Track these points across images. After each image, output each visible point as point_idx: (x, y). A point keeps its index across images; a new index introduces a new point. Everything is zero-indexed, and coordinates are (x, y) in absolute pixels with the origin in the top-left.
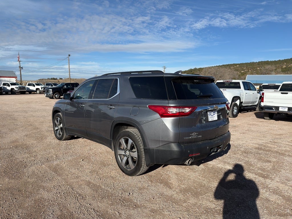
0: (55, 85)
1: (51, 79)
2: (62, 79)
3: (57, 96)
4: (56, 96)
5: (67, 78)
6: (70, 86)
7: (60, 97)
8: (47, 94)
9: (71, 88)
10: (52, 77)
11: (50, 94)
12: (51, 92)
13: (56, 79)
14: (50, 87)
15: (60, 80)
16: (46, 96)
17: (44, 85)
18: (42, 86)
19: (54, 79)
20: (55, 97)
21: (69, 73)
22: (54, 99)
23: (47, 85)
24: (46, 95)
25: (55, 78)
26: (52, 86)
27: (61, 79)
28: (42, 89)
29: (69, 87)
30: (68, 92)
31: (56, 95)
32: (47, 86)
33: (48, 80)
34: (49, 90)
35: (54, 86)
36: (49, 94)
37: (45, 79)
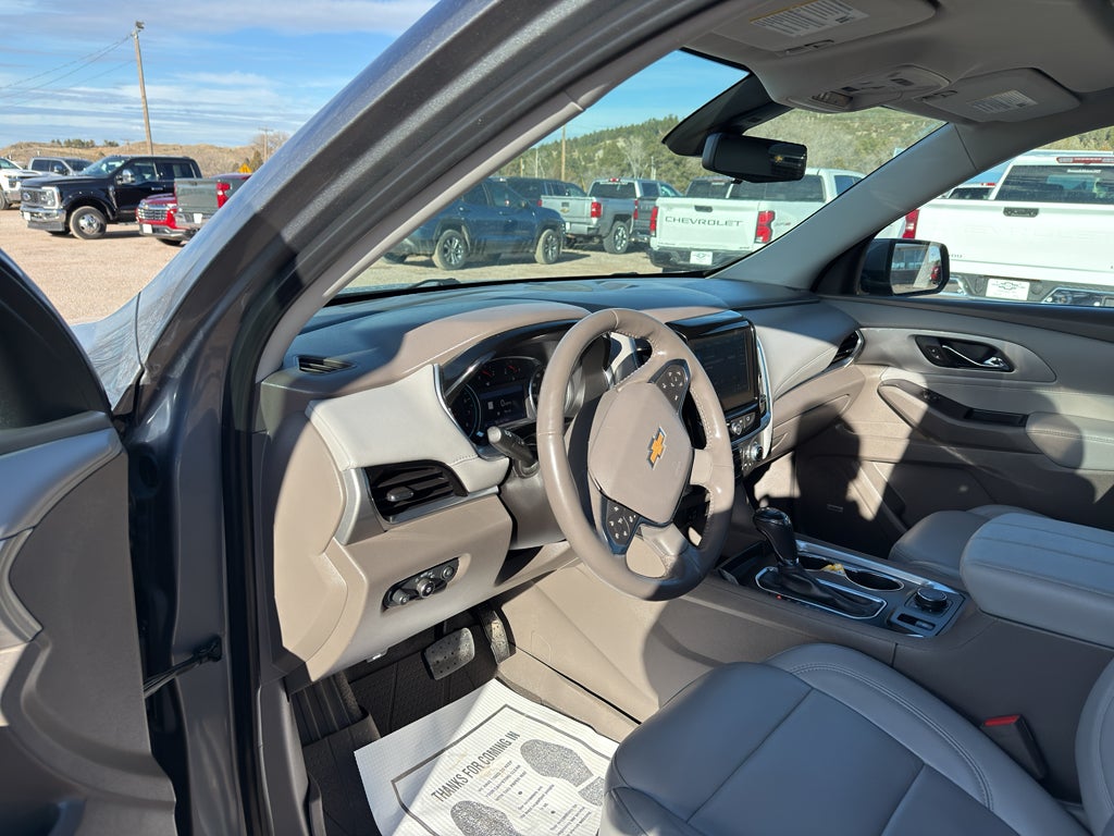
0: (78, 166)
1: (69, 144)
2: (117, 145)
3: (90, 225)
4: (83, 223)
5: (137, 141)
6: (153, 175)
7: (102, 228)
8: (32, 214)
9: (155, 184)
10: (72, 138)
11: (47, 215)
12: (53, 202)
13: (90, 145)
14: (54, 175)
15: (109, 148)
16: (32, 224)
17: (26, 168)
18: (15, 173)
19: (81, 144)
20: (80, 229)
21: (143, 121)
22: (73, 236)
23: (39, 165)
24: (27, 216)
25: (86, 139)
26: (64, 171)
27: (112, 144)
28: (12, 184)
29: (147, 176)
30: (143, 202)
31: (81, 216)
32: (40, 173)
33: (51, 146)
34: (44, 193)
35: (73, 174)
36: (41, 213)
37: (40, 145)
